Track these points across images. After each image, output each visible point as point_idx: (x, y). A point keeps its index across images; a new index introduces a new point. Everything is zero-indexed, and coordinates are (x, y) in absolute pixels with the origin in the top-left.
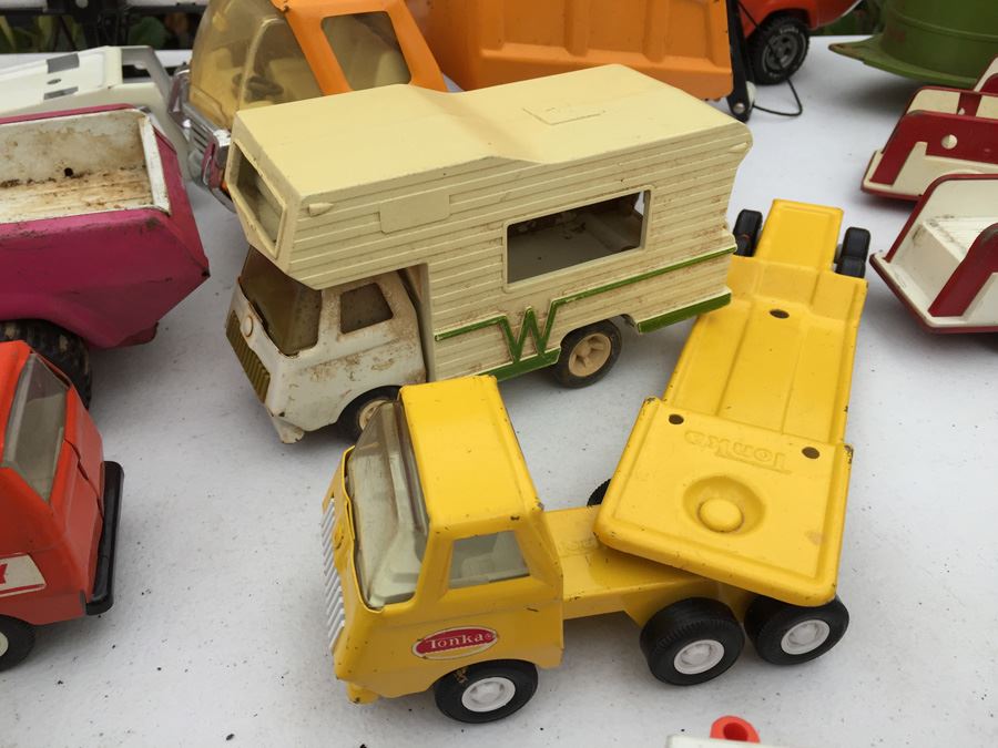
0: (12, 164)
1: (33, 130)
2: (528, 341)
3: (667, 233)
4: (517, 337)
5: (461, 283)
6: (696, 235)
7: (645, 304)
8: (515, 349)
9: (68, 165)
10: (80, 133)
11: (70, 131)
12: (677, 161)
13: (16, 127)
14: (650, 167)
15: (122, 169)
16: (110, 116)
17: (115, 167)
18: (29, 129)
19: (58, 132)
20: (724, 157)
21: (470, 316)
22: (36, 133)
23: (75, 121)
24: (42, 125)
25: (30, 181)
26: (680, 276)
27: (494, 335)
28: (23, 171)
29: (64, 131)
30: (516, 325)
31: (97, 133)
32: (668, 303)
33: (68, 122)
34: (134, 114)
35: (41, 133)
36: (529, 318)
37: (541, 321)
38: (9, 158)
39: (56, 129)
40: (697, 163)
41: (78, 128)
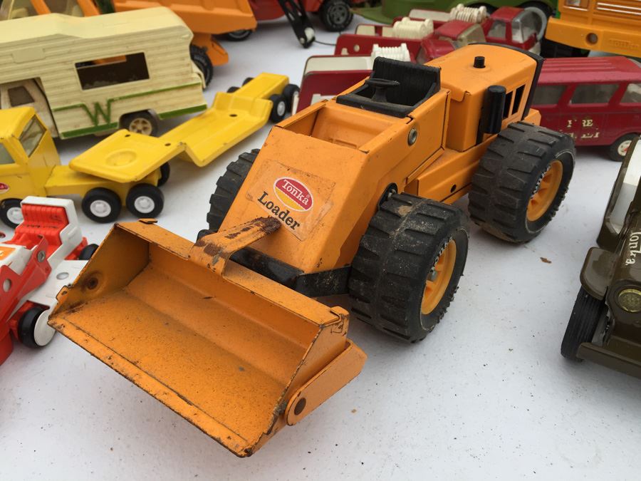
2: (100, 117)
3: (160, 73)
4: (93, 114)
5: (58, 87)
6: (177, 74)
7: (160, 106)
8: (95, 120)
12: (154, 40)
14: (142, 42)
20: (178, 40)
21: (67, 101)
26: (175, 93)
27: (81, 112)
30: (92, 108)
32: (173, 106)
36: (97, 106)
37: (104, 108)
40: (165, 42)
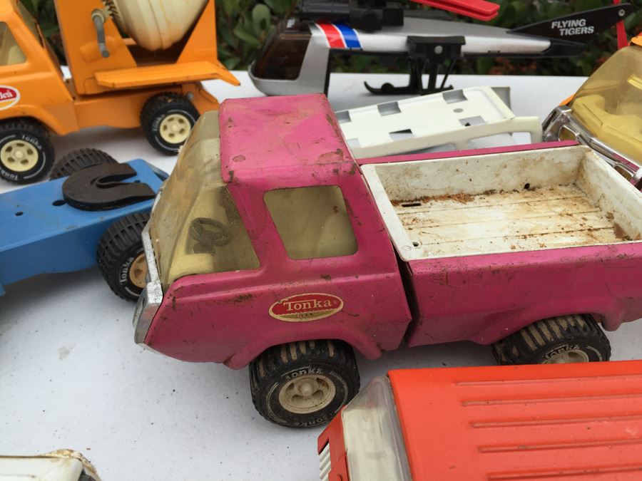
0: (497, 179)
1: (520, 158)
9: (529, 182)
10: (547, 161)
11: (542, 159)
13: (511, 155)
15: (560, 185)
16: (570, 150)
17: (556, 184)
18: (518, 157)
19: (534, 160)
22: (521, 159)
23: (547, 153)
24: (527, 154)
25: (502, 191)
28: (500, 184)
29: (538, 159)
31: (557, 161)
33: (543, 153)
34: (585, 149)
35: (524, 160)
38: (497, 175)
39: (534, 158)
41: (547, 158)
